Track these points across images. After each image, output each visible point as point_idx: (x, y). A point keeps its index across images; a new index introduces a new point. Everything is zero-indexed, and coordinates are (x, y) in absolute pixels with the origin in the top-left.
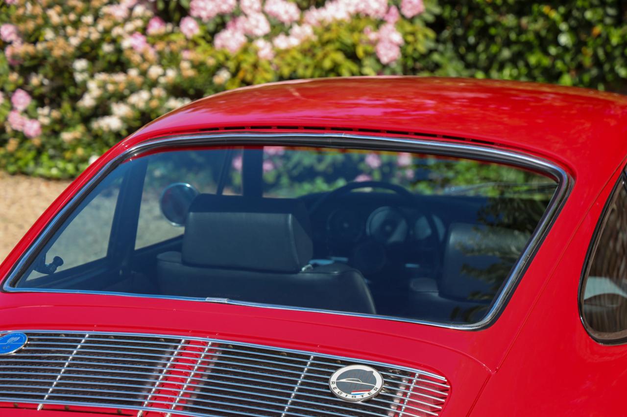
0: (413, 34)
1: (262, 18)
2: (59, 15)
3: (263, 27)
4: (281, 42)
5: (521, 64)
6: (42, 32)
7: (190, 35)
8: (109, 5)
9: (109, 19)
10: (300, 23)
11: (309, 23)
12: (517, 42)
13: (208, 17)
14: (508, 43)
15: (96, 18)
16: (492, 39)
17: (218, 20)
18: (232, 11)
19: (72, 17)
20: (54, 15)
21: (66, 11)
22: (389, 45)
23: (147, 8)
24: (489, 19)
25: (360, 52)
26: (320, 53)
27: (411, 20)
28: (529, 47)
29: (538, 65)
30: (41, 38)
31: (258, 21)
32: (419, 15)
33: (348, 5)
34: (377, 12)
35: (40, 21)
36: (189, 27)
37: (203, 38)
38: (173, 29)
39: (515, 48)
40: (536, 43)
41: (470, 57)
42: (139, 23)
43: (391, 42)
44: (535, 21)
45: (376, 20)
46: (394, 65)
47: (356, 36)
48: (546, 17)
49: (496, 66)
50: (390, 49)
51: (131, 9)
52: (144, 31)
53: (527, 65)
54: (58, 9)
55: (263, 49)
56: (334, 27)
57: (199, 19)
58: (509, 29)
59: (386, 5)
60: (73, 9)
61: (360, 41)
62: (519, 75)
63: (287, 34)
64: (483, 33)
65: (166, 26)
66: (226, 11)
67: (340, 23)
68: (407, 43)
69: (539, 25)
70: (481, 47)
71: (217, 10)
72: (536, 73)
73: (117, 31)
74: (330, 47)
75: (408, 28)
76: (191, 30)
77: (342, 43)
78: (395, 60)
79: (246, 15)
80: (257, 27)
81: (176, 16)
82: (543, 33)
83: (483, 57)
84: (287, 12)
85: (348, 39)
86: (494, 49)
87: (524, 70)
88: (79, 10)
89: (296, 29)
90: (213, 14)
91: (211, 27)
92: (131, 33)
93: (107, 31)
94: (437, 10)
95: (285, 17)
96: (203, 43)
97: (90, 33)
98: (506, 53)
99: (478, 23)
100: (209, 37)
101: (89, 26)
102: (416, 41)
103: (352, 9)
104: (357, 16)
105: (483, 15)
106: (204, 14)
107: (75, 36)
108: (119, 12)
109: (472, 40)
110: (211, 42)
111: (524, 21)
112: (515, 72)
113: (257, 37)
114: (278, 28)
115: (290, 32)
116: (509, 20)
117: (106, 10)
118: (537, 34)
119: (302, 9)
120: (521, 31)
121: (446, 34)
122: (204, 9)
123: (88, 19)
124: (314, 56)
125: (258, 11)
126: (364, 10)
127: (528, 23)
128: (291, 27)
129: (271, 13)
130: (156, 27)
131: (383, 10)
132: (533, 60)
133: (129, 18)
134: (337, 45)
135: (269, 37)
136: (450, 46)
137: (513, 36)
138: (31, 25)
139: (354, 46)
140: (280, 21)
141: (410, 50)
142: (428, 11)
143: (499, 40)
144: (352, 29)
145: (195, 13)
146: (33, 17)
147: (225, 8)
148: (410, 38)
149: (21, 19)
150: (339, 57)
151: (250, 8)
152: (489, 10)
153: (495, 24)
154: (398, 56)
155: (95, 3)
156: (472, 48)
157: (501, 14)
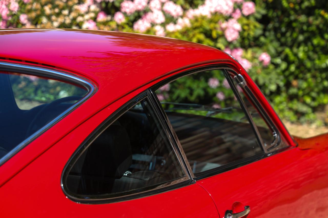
0: (248, 25)
1: (161, 14)
2: (50, 9)
3: (161, 18)
4: (171, 28)
5: (309, 44)
6: (40, 19)
7: (120, 23)
8: (78, 4)
9: (76, 12)
10: (182, 17)
11: (188, 17)
12: (307, 31)
13: (131, 13)
14: (302, 32)
15: (70, 12)
16: (293, 29)
17: (136, 14)
18: (144, 9)
19: (57, 10)
20: (47, 10)
21: (54, 7)
22: (232, 31)
23: (97, 7)
24: (292, 18)
25: (214, 34)
26: (191, 34)
27: (248, 17)
28: (313, 34)
29: (318, 45)
30: (39, 22)
31: (158, 15)
32: (252, 14)
33: (211, 7)
34: (227, 12)
35: (39, 12)
36: (119, 18)
37: (127, 24)
38: (111, 18)
39: (306, 35)
40: (317, 32)
41: (283, 40)
42: (92, 15)
43: (234, 29)
44: (317, 19)
45: (226, 16)
46: (235, 43)
47: (212, 25)
48: (323, 17)
49: (296, 45)
50: (233, 33)
51: (89, 7)
52: (95, 19)
53: (313, 45)
54: (50, 6)
55: (159, 31)
56: (200, 20)
57: (125, 14)
58: (303, 24)
59: (232, 8)
60: (57, 6)
61: (215, 28)
62: (309, 51)
63: (175, 23)
64: (289, 26)
65: (107, 17)
66: (140, 9)
67: (203, 18)
68: (244, 30)
69: (318, 22)
70: (288, 34)
71: (135, 9)
72: (318, 49)
73: (80, 19)
74: (197, 31)
75: (245, 21)
76: (120, 20)
77: (204, 29)
78: (236, 39)
79: (152, 12)
80: (157, 18)
81: (113, 11)
82: (321, 26)
83: (289, 40)
84: (175, 10)
85: (207, 26)
86: (295, 35)
87: (311, 48)
88: (61, 7)
89: (180, 21)
90: (133, 11)
91: (132, 18)
92: (87, 20)
93: (74, 19)
94: (264, 12)
95: (174, 14)
96: (127, 27)
97: (65, 20)
98: (301, 38)
99: (286, 20)
100: (131, 24)
101: (65, 16)
102: (249, 29)
103: (213, 10)
104: (215, 13)
105: (289, 16)
106: (128, 11)
107: (56, 21)
108: (83, 8)
109: (283, 29)
110: (132, 27)
111: (311, 19)
112: (306, 49)
113: (157, 24)
114: (170, 19)
115: (176, 22)
116: (303, 18)
117: (76, 7)
118: (318, 27)
119: (184, 9)
120: (309, 25)
121: (270, 26)
122: (128, 8)
123: (66, 12)
124: (188, 36)
125: (159, 10)
126: (219, 11)
127: (313, 20)
128: (177, 19)
129: (166, 11)
130: (102, 17)
131: (230, 11)
132: (315, 41)
133: (88, 12)
134: (201, 30)
135: (163, 25)
136: (272, 33)
137: (305, 28)
138: (33, 15)
139: (211, 31)
140: (171, 16)
141: (246, 34)
142: (258, 12)
143: (297, 30)
144: (211, 21)
145: (123, 10)
146: (36, 10)
147: (140, 7)
148: (246, 28)
149: (29, 11)
150: (202, 37)
151: (155, 8)
152: (292, 12)
153: (296, 21)
154: (238, 37)
155: (70, 3)
156: (283, 34)
157: (299, 15)
